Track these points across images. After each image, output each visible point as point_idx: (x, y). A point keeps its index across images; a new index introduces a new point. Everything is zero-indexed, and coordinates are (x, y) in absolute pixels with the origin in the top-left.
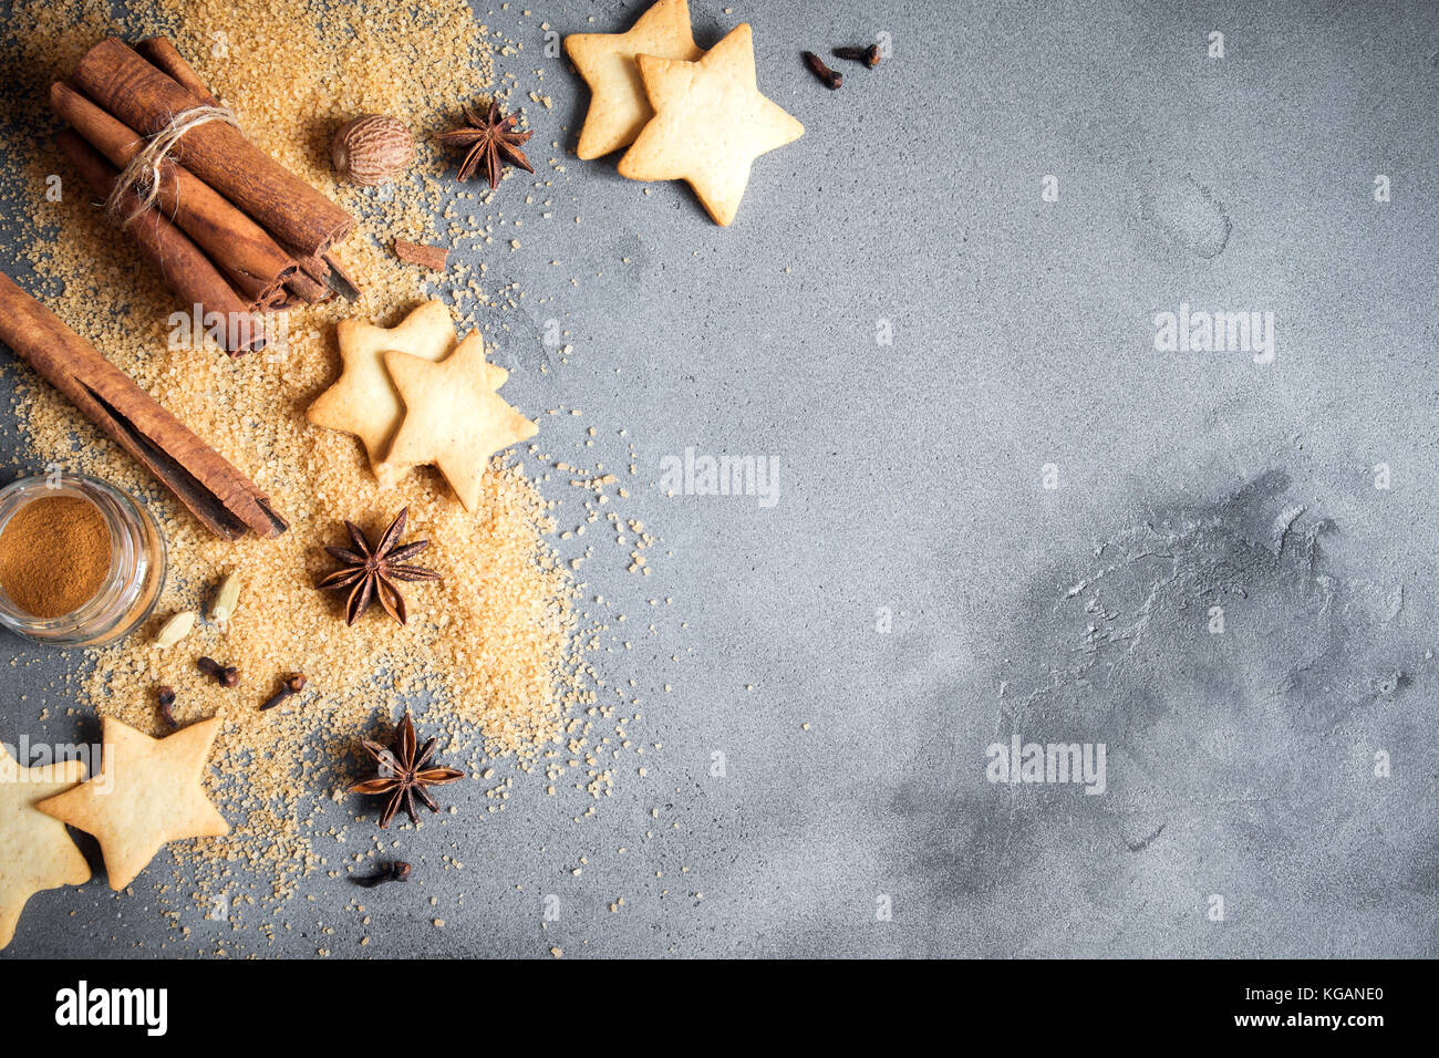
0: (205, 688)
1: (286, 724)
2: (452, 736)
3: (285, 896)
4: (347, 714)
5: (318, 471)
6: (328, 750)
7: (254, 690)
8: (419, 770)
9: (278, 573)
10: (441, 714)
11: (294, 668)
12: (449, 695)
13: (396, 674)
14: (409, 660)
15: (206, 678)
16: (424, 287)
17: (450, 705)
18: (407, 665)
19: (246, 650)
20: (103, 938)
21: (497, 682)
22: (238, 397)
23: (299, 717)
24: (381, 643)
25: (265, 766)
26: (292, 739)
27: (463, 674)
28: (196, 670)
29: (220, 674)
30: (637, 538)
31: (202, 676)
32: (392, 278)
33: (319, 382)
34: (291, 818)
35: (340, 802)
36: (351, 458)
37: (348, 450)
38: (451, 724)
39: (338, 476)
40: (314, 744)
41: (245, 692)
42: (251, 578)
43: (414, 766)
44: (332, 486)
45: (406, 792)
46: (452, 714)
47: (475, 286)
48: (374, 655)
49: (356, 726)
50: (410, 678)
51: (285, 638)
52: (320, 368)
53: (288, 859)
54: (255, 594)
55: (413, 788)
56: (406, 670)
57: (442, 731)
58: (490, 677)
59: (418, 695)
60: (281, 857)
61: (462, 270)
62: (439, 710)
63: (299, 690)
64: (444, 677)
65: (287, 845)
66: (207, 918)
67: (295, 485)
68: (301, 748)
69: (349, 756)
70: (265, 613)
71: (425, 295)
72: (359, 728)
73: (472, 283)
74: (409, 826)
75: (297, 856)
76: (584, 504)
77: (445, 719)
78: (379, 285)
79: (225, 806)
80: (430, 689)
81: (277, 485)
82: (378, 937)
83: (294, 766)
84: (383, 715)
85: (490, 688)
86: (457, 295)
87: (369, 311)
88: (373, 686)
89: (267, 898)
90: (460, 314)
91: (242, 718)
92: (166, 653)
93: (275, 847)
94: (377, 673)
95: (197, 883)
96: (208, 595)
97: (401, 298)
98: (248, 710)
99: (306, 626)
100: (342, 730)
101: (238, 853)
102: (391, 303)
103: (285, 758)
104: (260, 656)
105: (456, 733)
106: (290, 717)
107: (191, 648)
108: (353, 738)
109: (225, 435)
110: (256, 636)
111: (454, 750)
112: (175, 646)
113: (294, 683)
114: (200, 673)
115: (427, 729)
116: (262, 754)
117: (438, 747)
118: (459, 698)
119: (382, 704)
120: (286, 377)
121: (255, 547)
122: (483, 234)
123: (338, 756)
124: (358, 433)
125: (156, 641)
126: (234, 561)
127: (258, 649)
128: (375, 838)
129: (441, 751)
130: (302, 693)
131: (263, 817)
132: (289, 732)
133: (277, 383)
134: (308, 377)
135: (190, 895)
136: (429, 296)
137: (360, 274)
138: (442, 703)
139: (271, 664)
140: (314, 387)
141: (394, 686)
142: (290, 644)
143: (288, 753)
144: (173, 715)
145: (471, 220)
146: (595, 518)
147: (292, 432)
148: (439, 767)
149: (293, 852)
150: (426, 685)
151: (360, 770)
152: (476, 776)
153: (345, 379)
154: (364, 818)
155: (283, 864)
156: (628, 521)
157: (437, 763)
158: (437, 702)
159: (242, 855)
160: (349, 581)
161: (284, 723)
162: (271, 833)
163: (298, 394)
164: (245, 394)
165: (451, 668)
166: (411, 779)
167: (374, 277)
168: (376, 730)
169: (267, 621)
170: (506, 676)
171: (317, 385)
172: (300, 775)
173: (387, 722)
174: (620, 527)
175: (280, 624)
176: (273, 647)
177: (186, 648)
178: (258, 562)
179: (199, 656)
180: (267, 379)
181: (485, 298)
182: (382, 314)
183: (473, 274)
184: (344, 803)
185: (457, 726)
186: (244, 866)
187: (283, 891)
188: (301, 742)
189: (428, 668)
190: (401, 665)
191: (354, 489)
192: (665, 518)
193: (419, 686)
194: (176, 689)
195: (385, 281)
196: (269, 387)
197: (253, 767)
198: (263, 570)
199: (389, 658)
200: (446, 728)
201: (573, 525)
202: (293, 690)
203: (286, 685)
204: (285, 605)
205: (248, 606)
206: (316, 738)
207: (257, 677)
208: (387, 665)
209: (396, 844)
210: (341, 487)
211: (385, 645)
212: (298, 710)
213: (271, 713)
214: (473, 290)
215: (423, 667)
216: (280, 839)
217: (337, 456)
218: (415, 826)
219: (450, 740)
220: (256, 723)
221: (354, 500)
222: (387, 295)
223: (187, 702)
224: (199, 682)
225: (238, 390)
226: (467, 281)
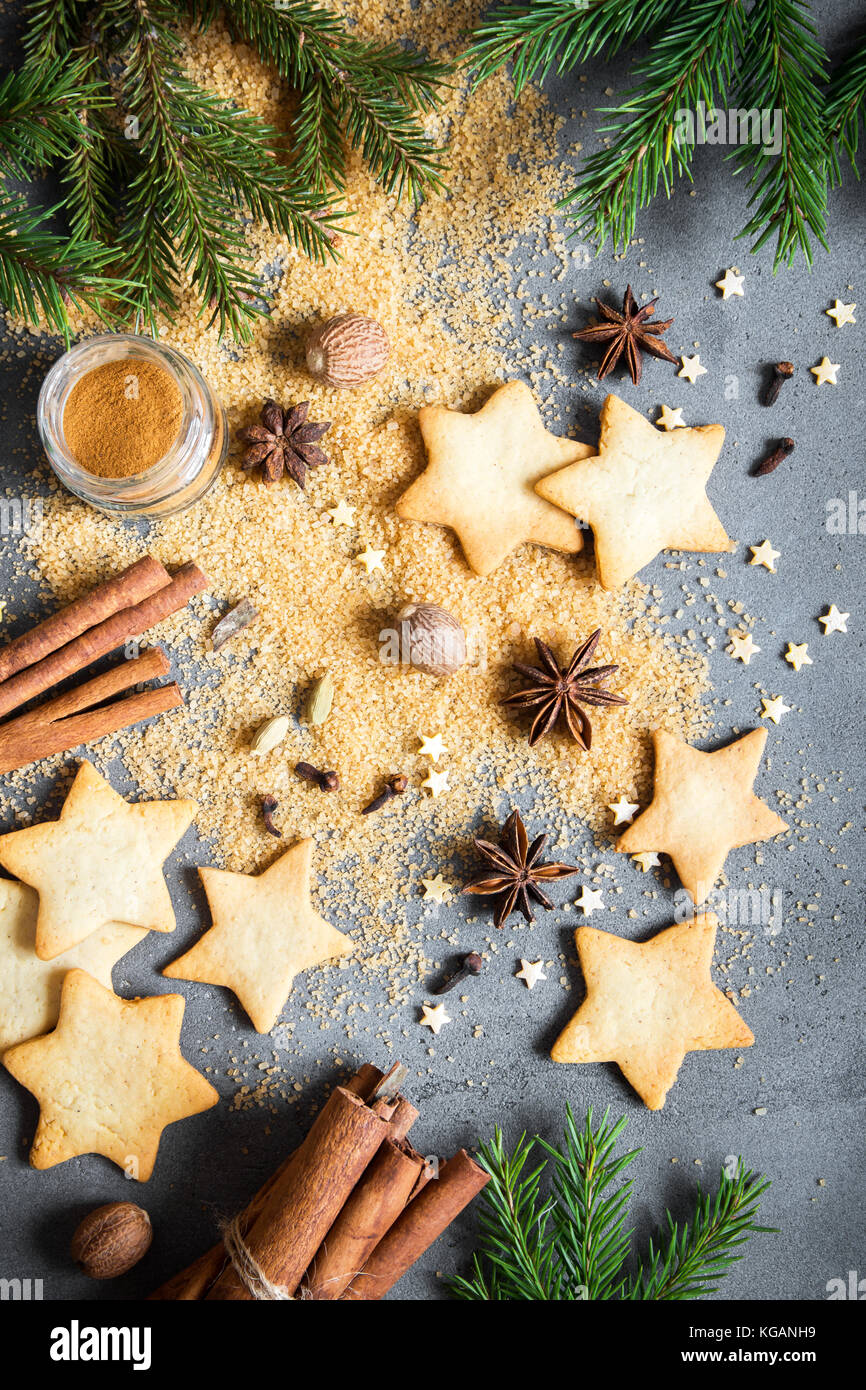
0: (303, 794)
1: (389, 828)
2: (559, 832)
3: (400, 1003)
4: (451, 814)
5: (405, 566)
6: (434, 852)
7: (354, 793)
8: (533, 868)
9: (371, 672)
10: (548, 810)
11: (393, 770)
12: (554, 790)
13: (498, 771)
14: (511, 756)
15: (304, 783)
16: (500, 373)
17: (555, 801)
18: (508, 761)
19: (343, 754)
20: (219, 1052)
21: (604, 774)
22: (317, 494)
23: (401, 820)
24: (481, 739)
25: (371, 871)
26: (396, 842)
27: (567, 768)
28: (293, 776)
29: (320, 779)
30: (738, 619)
31: (300, 782)
32: (466, 364)
33: (401, 474)
34: (401, 923)
35: (450, 904)
36: (439, 551)
37: (435, 544)
38: (558, 820)
39: (427, 570)
40: (418, 846)
41: (345, 796)
42: (343, 680)
43: (528, 864)
44: (420, 580)
45: (521, 890)
46: (559, 809)
47: (553, 367)
48: (475, 752)
49: (460, 826)
50: (513, 774)
51: (382, 739)
52: (400, 460)
53: (400, 964)
54: (348, 695)
55: (528, 886)
56: (509, 767)
57: (549, 827)
58: (595, 769)
59: (523, 791)
60: (393, 962)
61: (539, 352)
62: (545, 806)
63: (402, 792)
64: (548, 772)
65: (399, 950)
66: (322, 1027)
67: (381, 582)
68: (406, 851)
69: (456, 857)
70: (361, 714)
71: (502, 379)
72: (464, 828)
73: (549, 364)
74: (522, 926)
75: (410, 960)
76: (681, 587)
77: (552, 815)
78: (454, 371)
79: (334, 912)
80: (534, 784)
81: (363, 583)
82: (498, 1040)
83: (400, 869)
84: (487, 813)
85: (596, 781)
86: (535, 377)
87: (445, 398)
88: (475, 784)
89: (382, 1005)
90: (540, 397)
91: (345, 822)
92: (263, 760)
93: (387, 953)
94: (479, 770)
95: (310, 993)
96: (302, 699)
97: (478, 383)
98: (350, 814)
99: (403, 726)
100: (447, 830)
101: (349, 960)
102: (467, 389)
103: (389, 861)
104: (358, 759)
105: (564, 829)
106: (393, 820)
107: (287, 753)
108: (459, 838)
109: (307, 532)
110: (352, 738)
111: (564, 845)
112: (271, 753)
113: (397, 784)
114: (297, 779)
115: (533, 825)
116: (366, 859)
117: (547, 844)
118: (564, 792)
119: (486, 802)
120: (365, 471)
121: (346, 647)
122: (558, 313)
123: (444, 858)
124: (450, 524)
125: (254, 748)
126: (325, 662)
127: (356, 752)
128: (488, 940)
129: (550, 847)
130: (403, 796)
131: (372, 923)
132: (392, 836)
133: (356, 478)
134: (389, 470)
135: (304, 1005)
136: (506, 379)
137: (434, 361)
138: (547, 798)
139: (370, 767)
140: (396, 480)
141: (497, 783)
142: (388, 745)
143: (393, 856)
144: (273, 822)
145: (545, 298)
146: (693, 601)
147: (374, 527)
148: (551, 863)
149: (406, 957)
150: (530, 781)
151: (468, 871)
152: (588, 872)
153: (431, 469)
154: (475, 919)
155: (396, 970)
156: (727, 602)
157: (547, 859)
158: (543, 798)
159: (353, 962)
160: (537, 701)
161: (387, 826)
162: (381, 939)
163: (379, 490)
164: (324, 491)
165: (555, 763)
166: (526, 877)
167: (449, 363)
168: (481, 829)
169: (363, 722)
170: (613, 768)
171: (398, 477)
172: (408, 877)
173: (492, 821)
174: (720, 609)
175: (377, 725)
176: (371, 750)
177: (282, 754)
178: (349, 662)
179: (296, 763)
180: (345, 475)
181: (564, 379)
182: (459, 401)
183: (550, 355)
184: (454, 905)
185: (565, 821)
186: (356, 974)
187: (398, 997)
188: (406, 844)
189: (530, 763)
190: (503, 761)
191: (444, 582)
192: (765, 597)
193: (522, 782)
194: (276, 796)
195: (459, 367)
196: (348, 482)
197: (358, 873)
198: (355, 670)
199: (490, 755)
200: (553, 824)
201: (670, 609)
202: (395, 792)
203: (387, 787)
204: (380, 706)
205: (341, 708)
206: (421, 840)
207: (357, 781)
208: (488, 762)
209: (510, 945)
210: (429, 582)
211: (485, 742)
212: (400, 812)
213: (373, 817)
214: (551, 371)
215: (525, 762)
216: (391, 945)
217: (424, 549)
218: (528, 925)
219: (558, 836)
220: (359, 827)
221: (444, 593)
222: (463, 381)
223: (286, 809)
224: (297, 789)
225: (316, 488)
226: (544, 363)
